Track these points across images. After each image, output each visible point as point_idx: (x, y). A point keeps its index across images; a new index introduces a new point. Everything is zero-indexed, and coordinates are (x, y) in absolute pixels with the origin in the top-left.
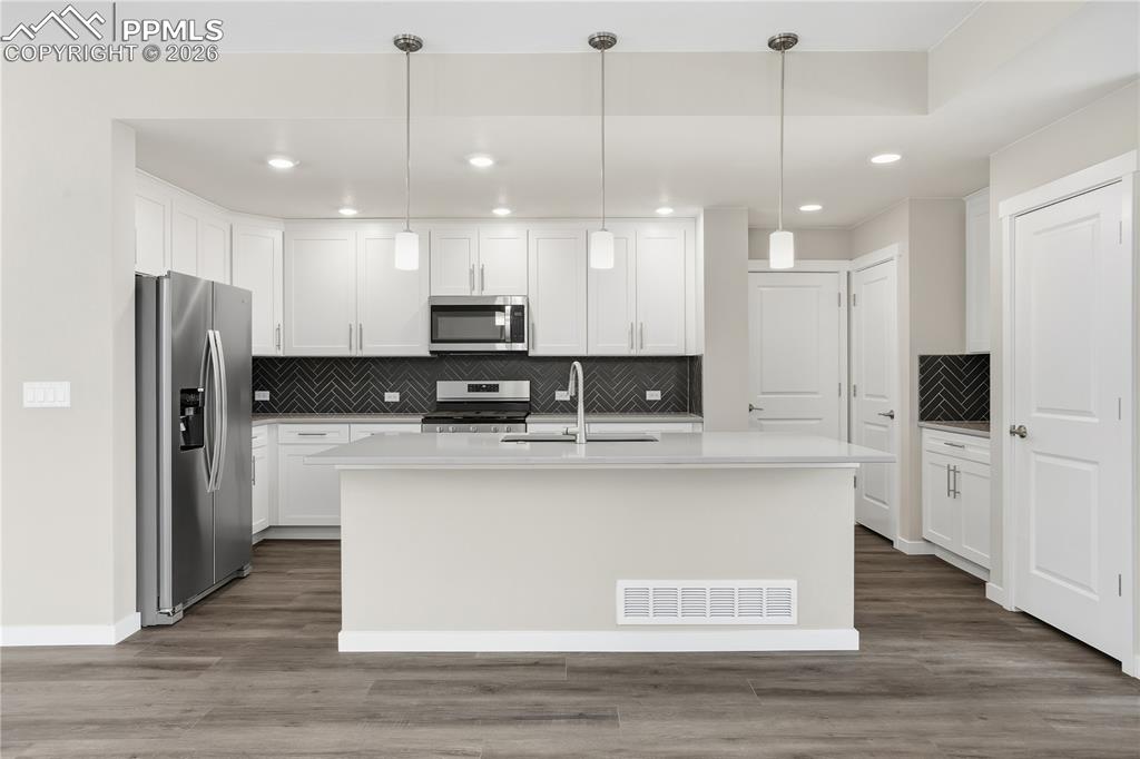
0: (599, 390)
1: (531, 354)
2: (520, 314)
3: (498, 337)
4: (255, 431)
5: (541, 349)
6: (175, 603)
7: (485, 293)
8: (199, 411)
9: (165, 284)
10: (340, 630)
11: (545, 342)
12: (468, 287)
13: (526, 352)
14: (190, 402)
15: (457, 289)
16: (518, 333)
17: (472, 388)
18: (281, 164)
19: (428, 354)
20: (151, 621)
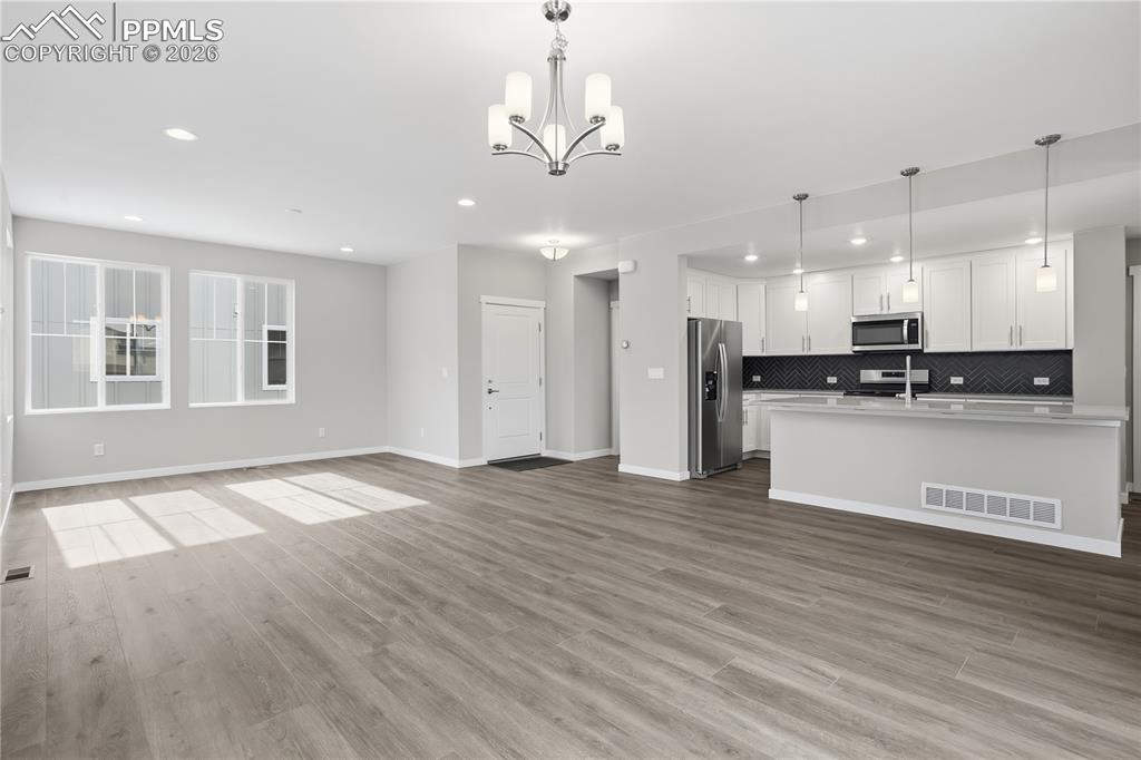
0: (989, 376)
1: (925, 351)
2: (915, 325)
3: (899, 340)
4: (744, 397)
5: (931, 348)
6: (703, 470)
7: (891, 312)
8: (715, 383)
9: (700, 323)
10: (769, 487)
11: (935, 343)
12: (879, 308)
13: (922, 351)
14: (711, 377)
15: (872, 310)
16: (913, 337)
17: (884, 375)
18: (751, 258)
19: (851, 353)
20: (694, 476)
